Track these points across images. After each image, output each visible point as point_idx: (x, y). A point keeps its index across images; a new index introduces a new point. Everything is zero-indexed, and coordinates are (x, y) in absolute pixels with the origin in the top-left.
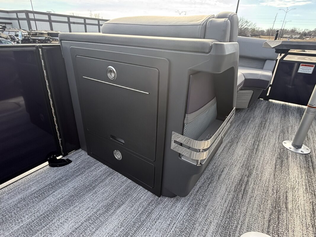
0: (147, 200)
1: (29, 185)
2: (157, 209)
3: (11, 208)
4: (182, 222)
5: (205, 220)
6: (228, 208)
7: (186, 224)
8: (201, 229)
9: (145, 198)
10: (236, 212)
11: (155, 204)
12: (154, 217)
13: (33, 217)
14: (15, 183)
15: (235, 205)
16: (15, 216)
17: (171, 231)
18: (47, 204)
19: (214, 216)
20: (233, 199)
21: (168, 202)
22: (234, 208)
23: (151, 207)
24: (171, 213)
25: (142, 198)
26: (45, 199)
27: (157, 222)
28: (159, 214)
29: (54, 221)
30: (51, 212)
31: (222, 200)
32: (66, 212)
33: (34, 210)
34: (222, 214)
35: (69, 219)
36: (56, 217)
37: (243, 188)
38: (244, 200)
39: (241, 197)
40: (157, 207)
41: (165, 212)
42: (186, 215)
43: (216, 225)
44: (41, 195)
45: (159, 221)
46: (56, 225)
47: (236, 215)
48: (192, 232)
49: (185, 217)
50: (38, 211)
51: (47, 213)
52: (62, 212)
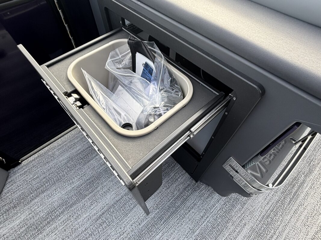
0: (183, 184)
1: (74, 143)
2: (193, 196)
3: (62, 166)
4: (215, 217)
5: (240, 220)
6: (268, 213)
7: (219, 220)
8: (233, 229)
9: (182, 180)
10: (277, 219)
11: (191, 190)
12: (188, 204)
13: (81, 180)
14: (63, 138)
15: (278, 210)
16: (67, 175)
17: (203, 225)
18: (92, 169)
19: (250, 218)
20: (277, 202)
21: (205, 190)
22: (275, 214)
23: (186, 193)
24: (206, 204)
25: (179, 180)
26: (90, 162)
27: (191, 212)
28: (194, 203)
29: (98, 188)
30: (96, 178)
31: (264, 200)
32: (107, 181)
33: (81, 173)
34: (260, 218)
35: (111, 190)
36: (100, 185)
37: (294, 191)
38: (291, 207)
39: (288, 202)
40: (193, 193)
41: (200, 201)
42: (221, 210)
43: (250, 229)
44: (85, 157)
45: (193, 210)
46: (100, 193)
47: (276, 223)
48: (223, 230)
49: (219, 212)
50: (85, 174)
51: (92, 179)
52: (104, 181)
